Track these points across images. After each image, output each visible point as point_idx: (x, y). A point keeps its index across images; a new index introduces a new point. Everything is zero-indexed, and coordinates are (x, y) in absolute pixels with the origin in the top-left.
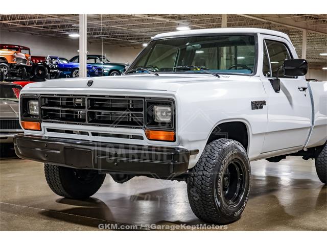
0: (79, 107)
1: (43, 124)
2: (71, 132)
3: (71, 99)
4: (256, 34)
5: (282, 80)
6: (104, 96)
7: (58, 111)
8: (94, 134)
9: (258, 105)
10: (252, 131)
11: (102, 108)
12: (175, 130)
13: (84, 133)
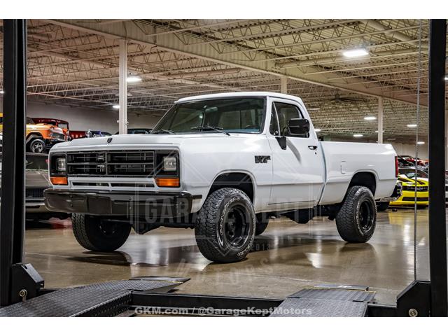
0: (101, 162)
1: (69, 179)
2: (94, 184)
3: (94, 155)
4: (265, 97)
5: (288, 138)
6: (121, 151)
7: (83, 166)
8: (113, 185)
10: (257, 182)
11: (120, 162)
12: (179, 177)
13: (105, 184)
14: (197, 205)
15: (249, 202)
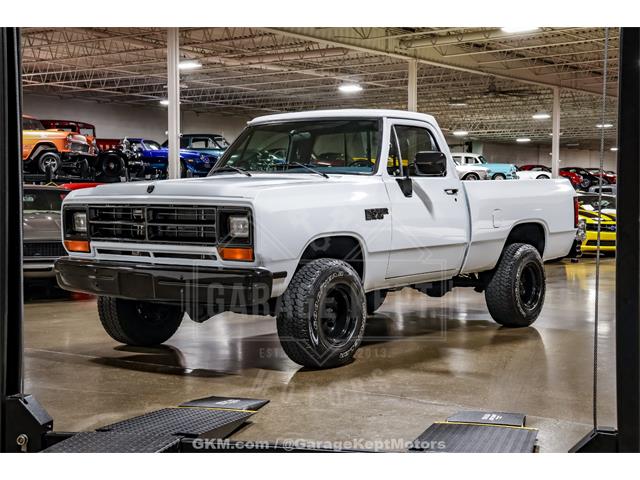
0: (139, 220)
1: (92, 244)
2: (129, 253)
3: (128, 210)
4: (381, 119)
5: (416, 180)
6: (167, 205)
7: (111, 226)
8: (157, 255)
9: (374, 214)
10: (369, 245)
11: (166, 222)
12: (252, 247)
13: (145, 254)
14: (280, 287)
15: (357, 278)
